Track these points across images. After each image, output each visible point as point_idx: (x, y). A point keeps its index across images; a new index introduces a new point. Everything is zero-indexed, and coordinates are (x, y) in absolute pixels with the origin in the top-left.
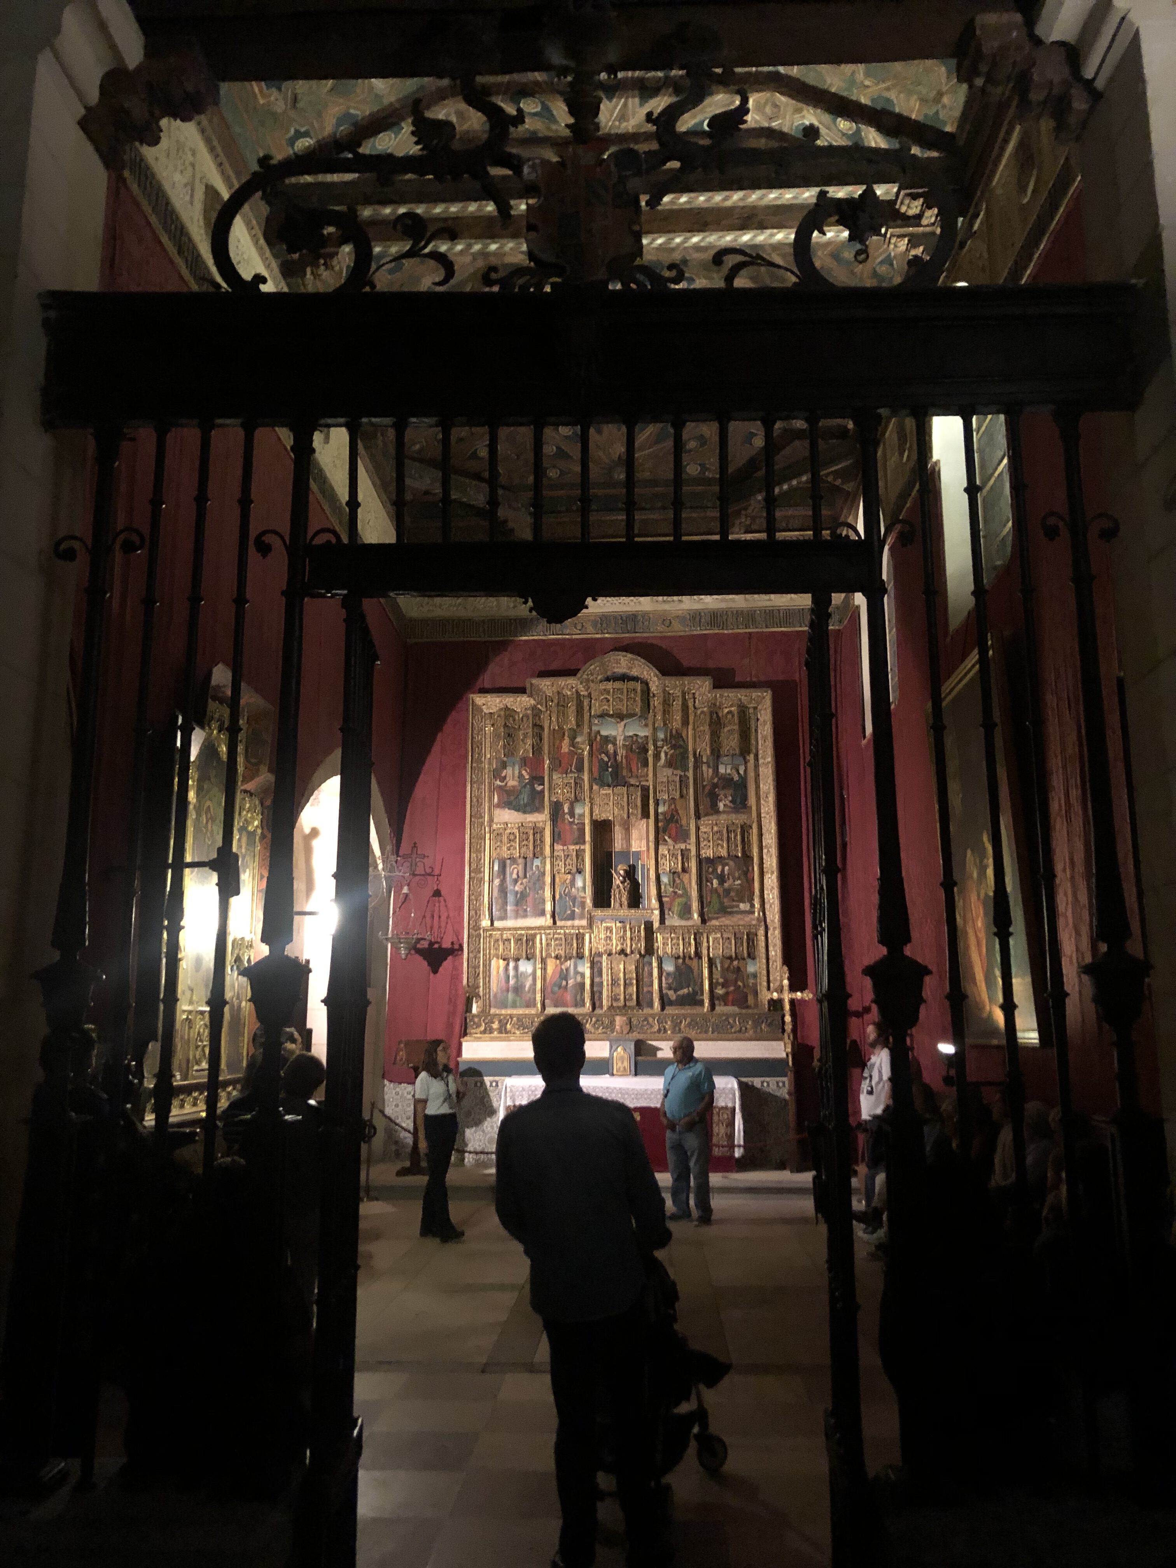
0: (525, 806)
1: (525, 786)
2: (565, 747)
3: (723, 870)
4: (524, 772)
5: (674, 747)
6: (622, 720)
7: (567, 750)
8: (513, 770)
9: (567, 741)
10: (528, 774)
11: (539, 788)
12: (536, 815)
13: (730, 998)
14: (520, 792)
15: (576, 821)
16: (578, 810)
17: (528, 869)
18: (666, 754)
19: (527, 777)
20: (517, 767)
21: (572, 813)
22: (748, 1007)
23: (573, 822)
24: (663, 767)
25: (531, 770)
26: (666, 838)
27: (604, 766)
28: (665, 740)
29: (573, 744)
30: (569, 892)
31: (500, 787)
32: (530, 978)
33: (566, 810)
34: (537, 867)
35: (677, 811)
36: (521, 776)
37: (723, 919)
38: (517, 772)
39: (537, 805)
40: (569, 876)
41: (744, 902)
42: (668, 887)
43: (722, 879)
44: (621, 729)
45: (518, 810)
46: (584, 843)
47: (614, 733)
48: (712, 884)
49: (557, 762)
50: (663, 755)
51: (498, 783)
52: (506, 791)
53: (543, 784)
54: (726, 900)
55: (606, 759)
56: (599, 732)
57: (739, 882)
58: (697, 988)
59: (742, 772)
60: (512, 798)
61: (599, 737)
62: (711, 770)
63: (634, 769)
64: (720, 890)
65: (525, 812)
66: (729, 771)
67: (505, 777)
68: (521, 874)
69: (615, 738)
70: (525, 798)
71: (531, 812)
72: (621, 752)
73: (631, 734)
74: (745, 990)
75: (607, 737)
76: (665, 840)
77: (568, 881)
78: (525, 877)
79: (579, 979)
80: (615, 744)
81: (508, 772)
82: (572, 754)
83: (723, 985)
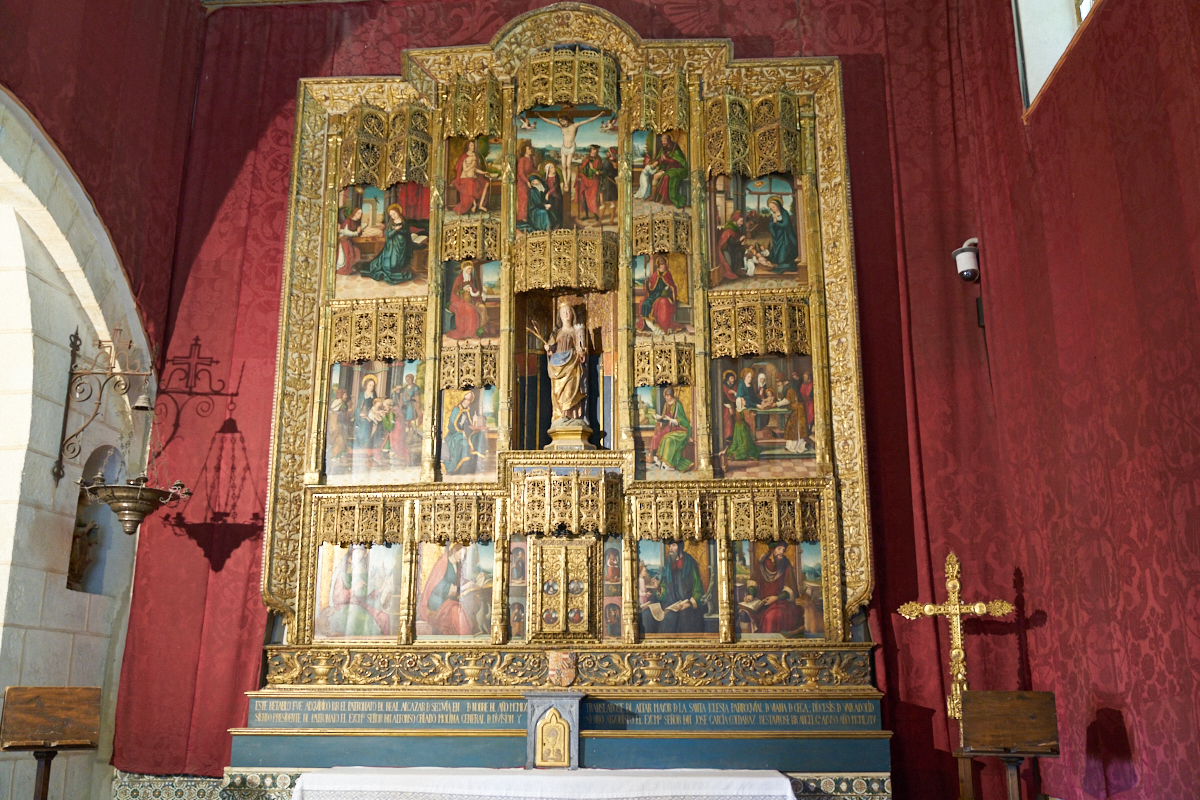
0: (393, 270)
1: (392, 237)
2: (469, 170)
3: (754, 381)
4: (393, 213)
5: (663, 165)
6: (571, 122)
7: (470, 174)
8: (375, 210)
9: (471, 158)
10: (401, 215)
11: (418, 240)
12: (412, 285)
13: (770, 616)
14: (385, 247)
15: (484, 297)
16: (489, 276)
17: (394, 381)
18: (650, 177)
19: (398, 221)
20: (381, 205)
21: (476, 282)
22: (802, 634)
23: (479, 298)
24: (646, 199)
25: (407, 207)
26: (649, 324)
27: (534, 202)
28: (648, 155)
29: (482, 164)
30: (468, 423)
31: (351, 239)
32: (391, 580)
33: (467, 277)
34: (411, 377)
35: (669, 277)
36: (387, 220)
37: (755, 469)
38: (380, 212)
39: (414, 268)
40: (468, 394)
41: (794, 438)
42: (652, 412)
43: (753, 396)
44: (568, 138)
45: (380, 278)
46: (497, 334)
47: (556, 145)
48: (734, 406)
49: (453, 194)
50: (643, 179)
51: (346, 232)
52: (360, 246)
53: (426, 233)
54: (760, 434)
55: (541, 188)
56: (528, 143)
57: (785, 401)
58: (706, 599)
59: (787, 207)
60: (370, 257)
61: (528, 152)
62: (731, 205)
63: (592, 203)
64: (750, 418)
65: (392, 281)
66: (763, 205)
67: (359, 222)
68: (380, 391)
69: (558, 153)
70: (392, 257)
71: (403, 281)
72: (569, 177)
73: (586, 145)
74: (798, 602)
75: (543, 151)
76: (647, 328)
77: (466, 403)
78: (388, 395)
79: (481, 582)
80: (557, 163)
81: (366, 211)
82: (480, 180)
83: (757, 593)
